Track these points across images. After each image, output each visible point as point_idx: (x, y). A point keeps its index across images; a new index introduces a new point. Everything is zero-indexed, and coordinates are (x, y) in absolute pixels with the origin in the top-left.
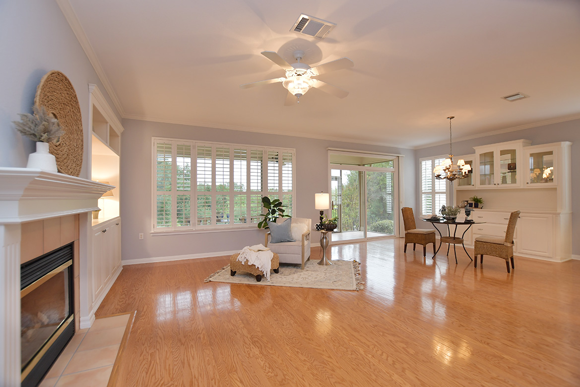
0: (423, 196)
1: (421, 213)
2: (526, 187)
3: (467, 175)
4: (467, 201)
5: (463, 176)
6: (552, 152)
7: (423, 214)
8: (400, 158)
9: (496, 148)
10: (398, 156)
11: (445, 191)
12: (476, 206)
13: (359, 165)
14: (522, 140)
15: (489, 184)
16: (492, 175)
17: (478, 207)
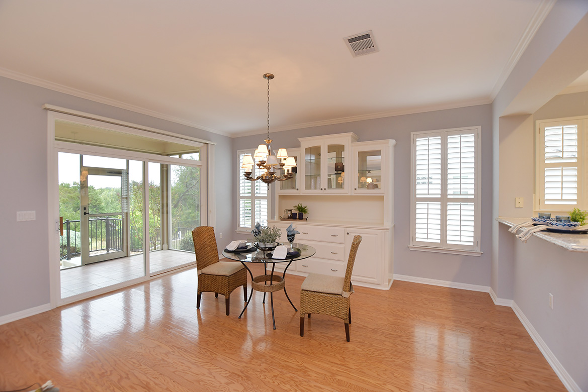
0: (242, 202)
1: (239, 225)
2: (353, 193)
3: (291, 175)
4: (291, 210)
5: (286, 176)
6: (380, 151)
7: (241, 226)
8: (209, 146)
9: (323, 142)
10: (207, 144)
11: (266, 195)
12: (301, 218)
13: (161, 154)
14: (351, 134)
15: (315, 188)
16: (318, 177)
17: (302, 219)
